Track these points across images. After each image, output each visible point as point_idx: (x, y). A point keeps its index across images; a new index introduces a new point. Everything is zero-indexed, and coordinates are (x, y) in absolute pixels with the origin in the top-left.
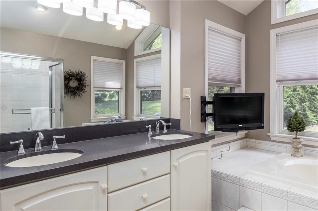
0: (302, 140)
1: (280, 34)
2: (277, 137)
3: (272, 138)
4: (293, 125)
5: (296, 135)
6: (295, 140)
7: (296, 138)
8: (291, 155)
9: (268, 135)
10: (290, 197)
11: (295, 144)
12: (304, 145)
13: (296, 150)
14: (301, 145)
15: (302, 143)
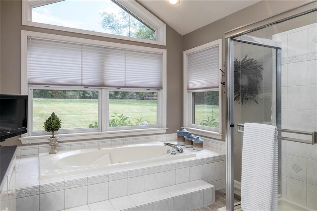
0: (58, 137)
1: (32, 38)
2: (30, 139)
3: (23, 142)
4: (53, 126)
5: (53, 134)
6: (53, 138)
7: (53, 137)
8: (50, 153)
9: (19, 140)
10: (90, 182)
11: (53, 142)
12: (59, 142)
13: (53, 147)
14: (57, 143)
15: (58, 141)
